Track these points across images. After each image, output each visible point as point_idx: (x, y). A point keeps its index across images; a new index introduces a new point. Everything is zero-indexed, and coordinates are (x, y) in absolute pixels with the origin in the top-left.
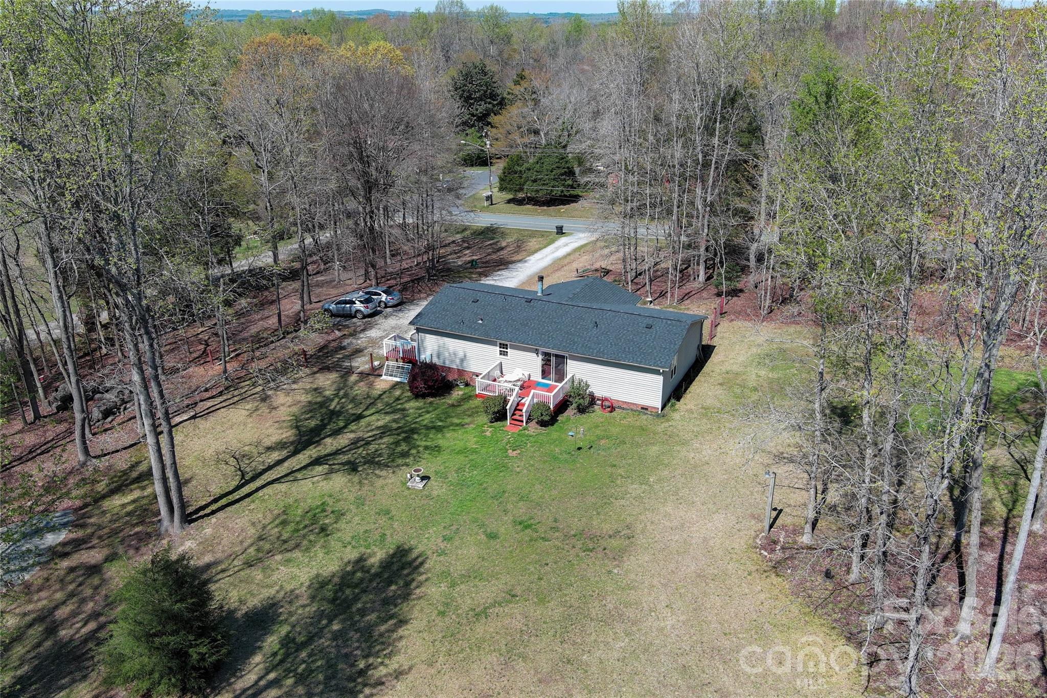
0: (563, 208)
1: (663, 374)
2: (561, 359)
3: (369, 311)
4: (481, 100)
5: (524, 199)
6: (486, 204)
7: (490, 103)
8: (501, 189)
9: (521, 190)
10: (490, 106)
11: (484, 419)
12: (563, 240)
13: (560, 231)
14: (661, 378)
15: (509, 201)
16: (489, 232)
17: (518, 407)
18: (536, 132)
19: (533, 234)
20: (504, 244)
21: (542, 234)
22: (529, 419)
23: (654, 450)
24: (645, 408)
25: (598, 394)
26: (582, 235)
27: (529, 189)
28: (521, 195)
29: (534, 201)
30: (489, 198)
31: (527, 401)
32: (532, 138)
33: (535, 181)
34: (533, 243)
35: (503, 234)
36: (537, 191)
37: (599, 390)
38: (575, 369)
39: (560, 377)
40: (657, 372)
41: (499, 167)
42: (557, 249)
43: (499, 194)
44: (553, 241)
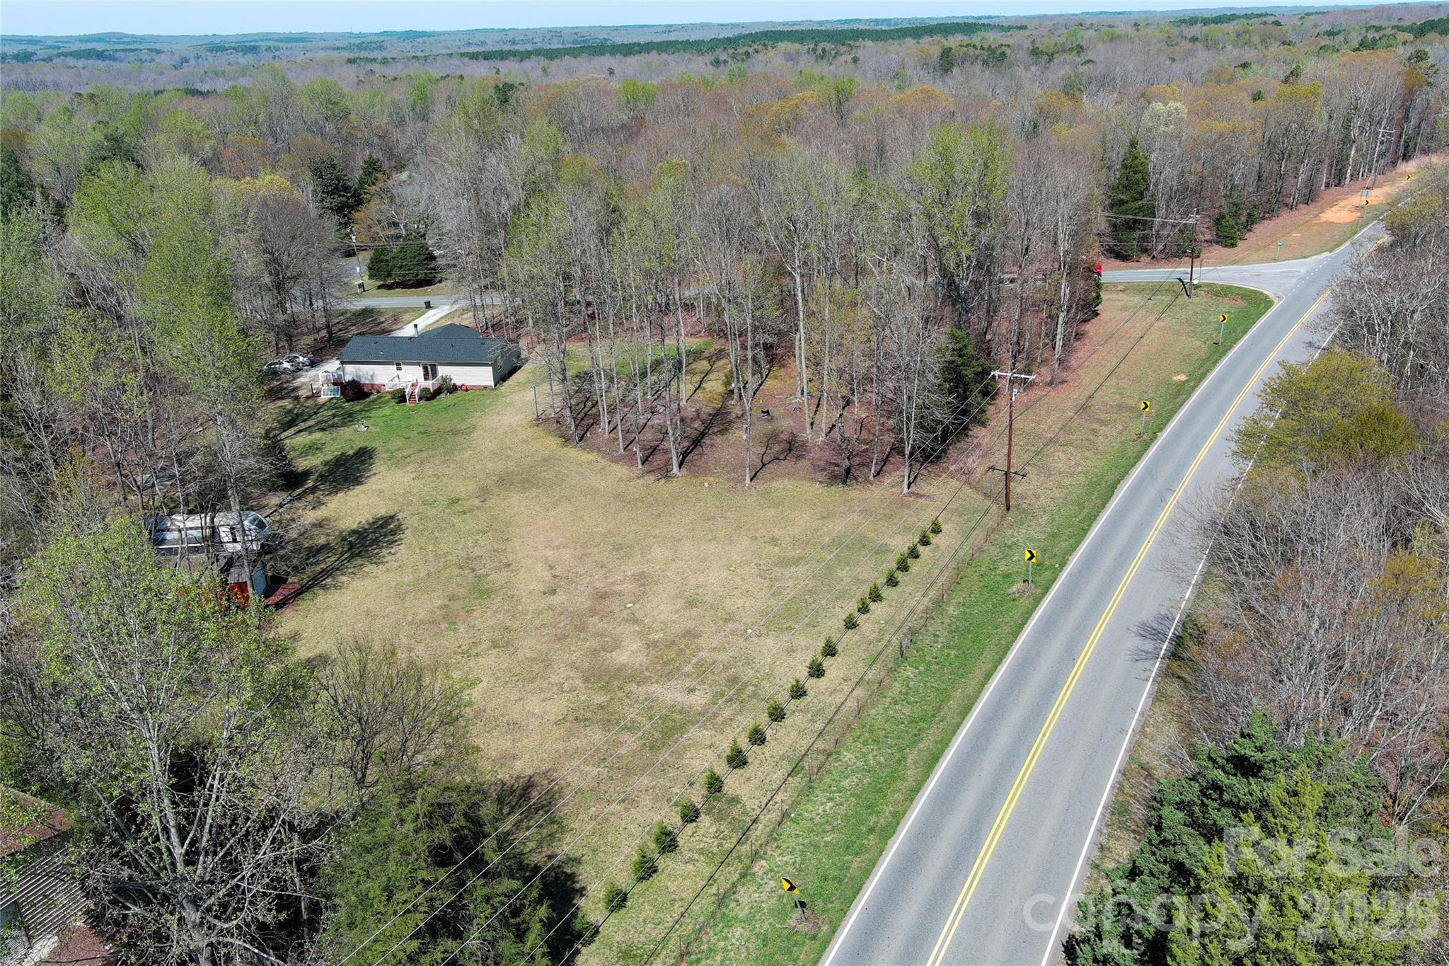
0: (429, 289)
1: (491, 365)
2: (434, 367)
3: (294, 368)
4: (334, 194)
5: (393, 284)
6: (359, 291)
7: (343, 196)
8: (371, 277)
9: (389, 275)
10: (344, 199)
11: (393, 403)
12: (431, 312)
13: (429, 305)
14: (491, 368)
15: (380, 287)
16: (366, 313)
17: (412, 395)
18: (396, 225)
19: (406, 310)
20: (382, 319)
21: (414, 310)
22: (420, 399)
23: (488, 401)
24: (485, 387)
25: (458, 384)
26: (447, 307)
27: (397, 274)
28: (389, 281)
29: (403, 285)
30: (361, 286)
31: (416, 391)
32: (393, 231)
33: (400, 267)
34: (407, 317)
35: (380, 313)
36: (404, 276)
37: (457, 381)
38: (442, 371)
39: (434, 374)
40: (487, 365)
41: (365, 257)
42: (428, 318)
43: (370, 281)
44: (423, 313)
